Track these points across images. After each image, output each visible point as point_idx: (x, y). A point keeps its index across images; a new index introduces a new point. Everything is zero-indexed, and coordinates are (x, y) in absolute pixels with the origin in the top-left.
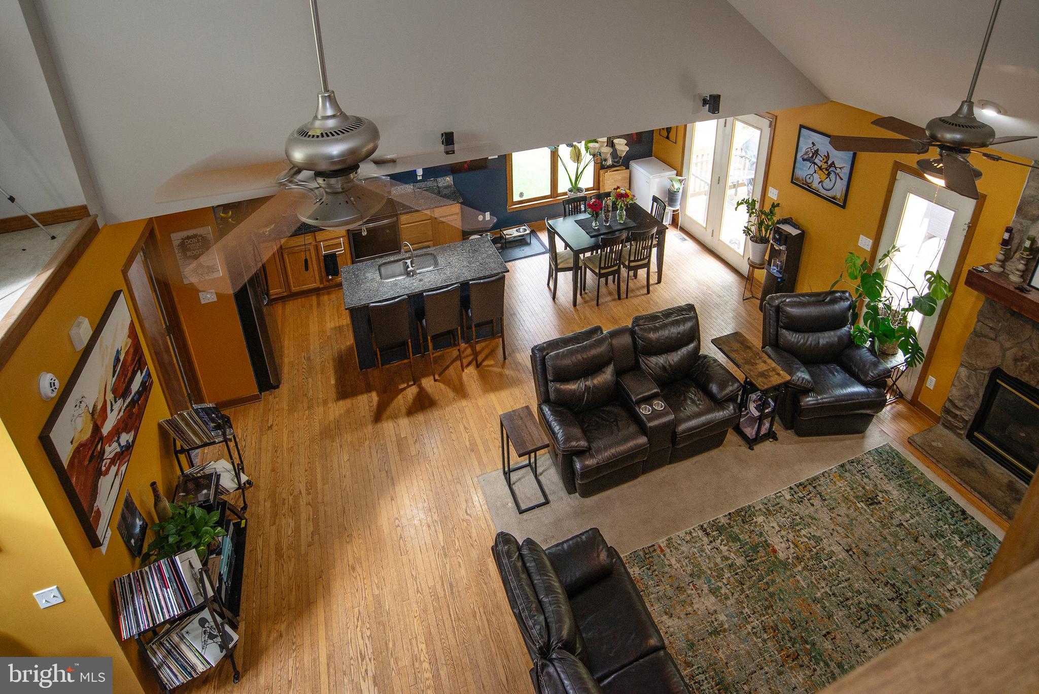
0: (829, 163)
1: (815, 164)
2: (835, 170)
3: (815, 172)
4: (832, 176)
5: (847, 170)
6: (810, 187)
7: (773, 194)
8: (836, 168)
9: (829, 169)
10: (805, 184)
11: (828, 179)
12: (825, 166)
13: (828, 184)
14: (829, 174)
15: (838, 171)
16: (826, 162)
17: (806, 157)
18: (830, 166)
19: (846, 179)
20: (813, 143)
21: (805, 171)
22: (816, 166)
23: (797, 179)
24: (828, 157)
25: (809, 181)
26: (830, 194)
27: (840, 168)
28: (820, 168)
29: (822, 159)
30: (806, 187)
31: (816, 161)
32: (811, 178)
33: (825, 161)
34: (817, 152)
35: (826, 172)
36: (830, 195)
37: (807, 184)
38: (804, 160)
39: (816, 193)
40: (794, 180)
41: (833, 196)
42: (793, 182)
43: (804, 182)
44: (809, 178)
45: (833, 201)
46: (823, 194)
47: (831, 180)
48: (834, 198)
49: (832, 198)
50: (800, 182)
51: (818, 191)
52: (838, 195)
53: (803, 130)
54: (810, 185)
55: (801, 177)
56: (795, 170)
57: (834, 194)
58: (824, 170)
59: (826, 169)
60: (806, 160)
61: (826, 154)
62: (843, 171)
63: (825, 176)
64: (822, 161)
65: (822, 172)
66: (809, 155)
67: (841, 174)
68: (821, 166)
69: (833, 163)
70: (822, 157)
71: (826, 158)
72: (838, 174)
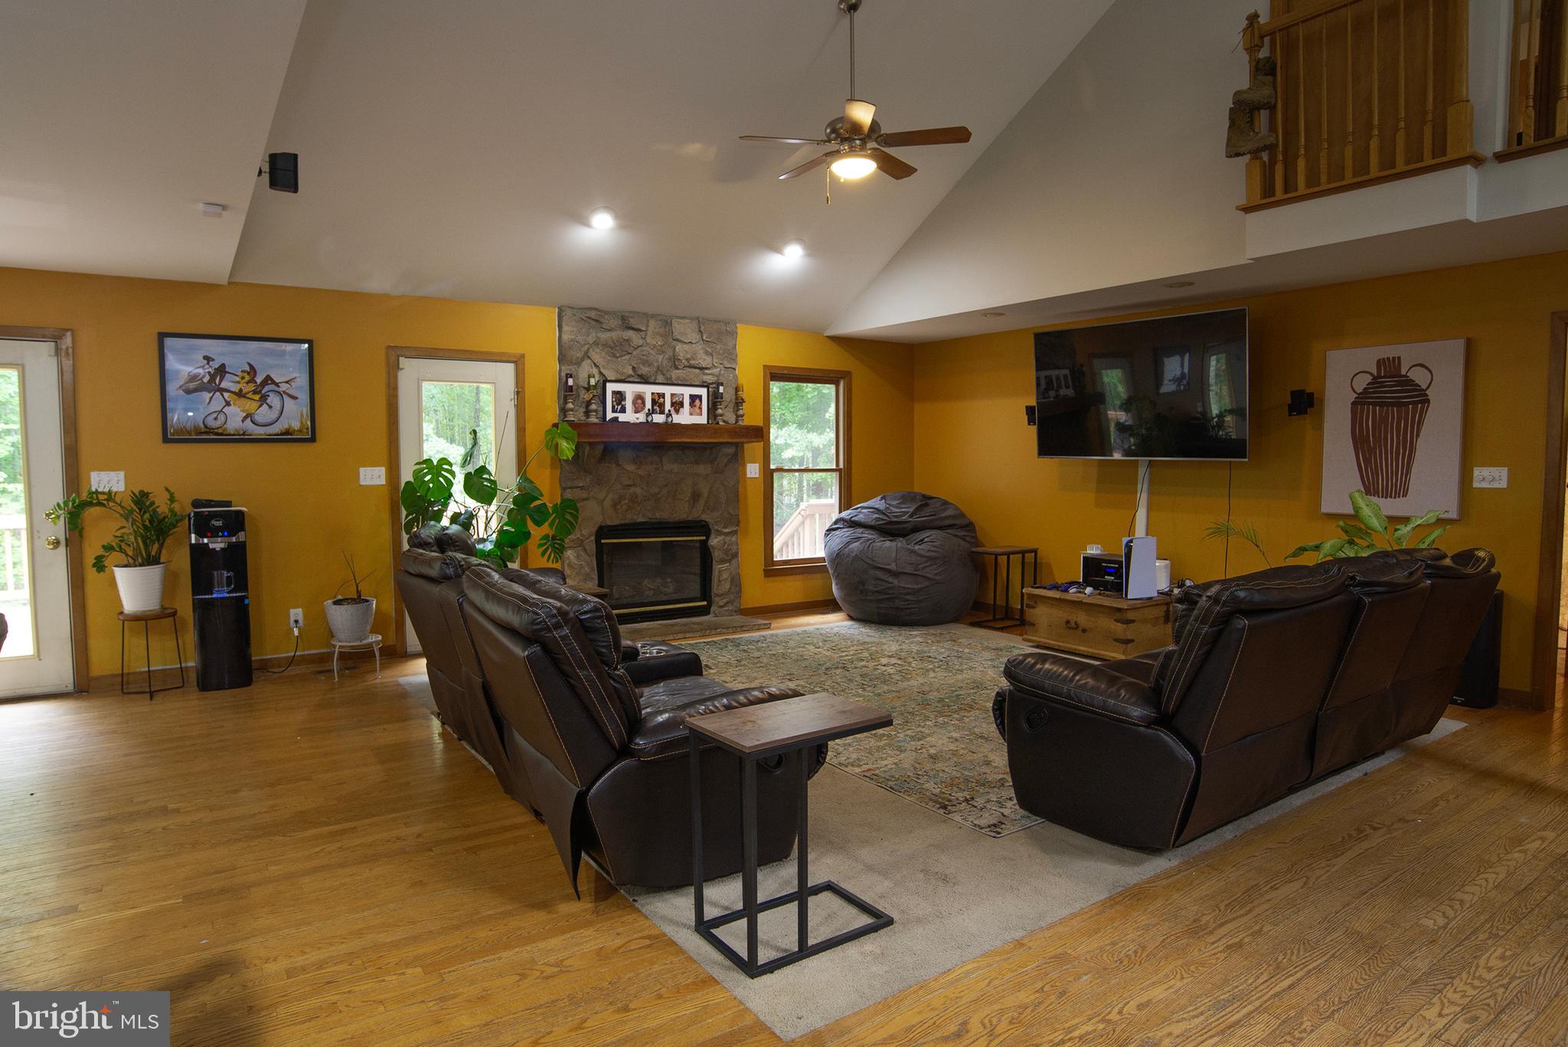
0: (259, 380)
1: (222, 390)
2: (276, 388)
3: (228, 404)
4: (274, 400)
5: (303, 380)
6: (221, 434)
7: (108, 481)
8: (277, 385)
9: (261, 388)
10: (205, 433)
11: (264, 406)
12: (251, 387)
13: (263, 414)
14: (264, 399)
15: (284, 387)
16: (252, 381)
17: (192, 385)
18: (264, 383)
19: (304, 397)
20: (205, 358)
21: (186, 414)
22: (226, 395)
23: (181, 431)
24: (252, 371)
25: (211, 424)
26: (276, 429)
27: (287, 382)
28: (240, 394)
29: (238, 379)
30: (209, 435)
31: (224, 385)
32: (222, 417)
33: (247, 378)
34: (222, 371)
35: (257, 397)
36: (277, 432)
37: (209, 430)
38: (188, 392)
39: (242, 439)
40: (170, 436)
41: (284, 431)
42: (166, 440)
43: (203, 430)
44: (216, 419)
45: (286, 437)
46: (260, 435)
47: (270, 407)
48: (287, 432)
49: (282, 434)
50: (189, 433)
51: (244, 434)
52: (296, 425)
53: (169, 342)
54: (220, 431)
55: (189, 424)
56: (169, 415)
57: (286, 426)
58: (250, 395)
59: (255, 392)
60: (196, 390)
61: (248, 369)
62: (293, 384)
63: (258, 404)
64: (239, 382)
65: (245, 399)
66: (201, 379)
67: (291, 392)
68: (241, 390)
69: (268, 378)
70: (237, 376)
71: (249, 373)
72: (284, 392)
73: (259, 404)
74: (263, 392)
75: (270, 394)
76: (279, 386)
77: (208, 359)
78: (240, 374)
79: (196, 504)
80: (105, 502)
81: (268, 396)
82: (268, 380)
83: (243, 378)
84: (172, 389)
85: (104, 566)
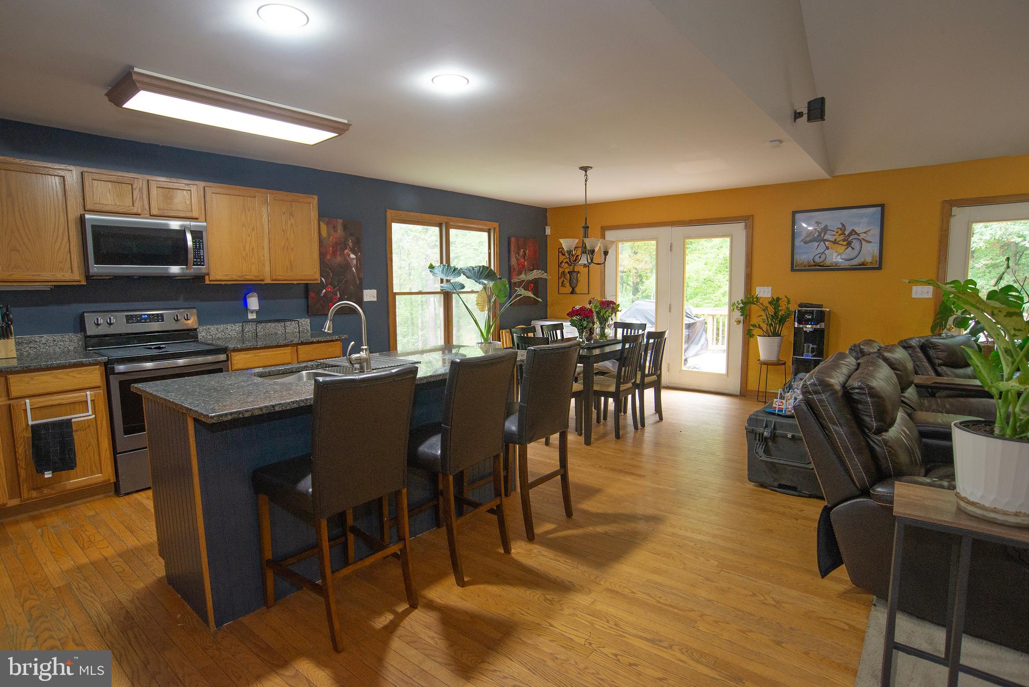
0: (847, 233)
1: (825, 241)
3: (827, 248)
4: (856, 244)
5: (876, 231)
6: (823, 266)
7: (764, 292)
8: (858, 235)
9: (848, 238)
10: (815, 265)
11: (850, 248)
12: (842, 237)
14: (849, 244)
15: (862, 236)
16: (843, 233)
17: (808, 239)
18: (850, 234)
19: (876, 241)
20: (816, 222)
21: (805, 255)
22: (827, 243)
23: (801, 265)
24: (843, 228)
25: (817, 260)
26: (855, 262)
27: (865, 233)
28: (835, 242)
29: (834, 233)
30: (816, 267)
31: (826, 237)
32: (823, 256)
33: (840, 232)
34: (825, 230)
35: (845, 243)
36: (855, 264)
37: (817, 264)
38: (806, 243)
39: (834, 269)
40: (794, 268)
41: (860, 263)
42: (793, 270)
43: (812, 264)
44: (820, 257)
45: (862, 267)
46: (845, 266)
47: (853, 249)
48: (863, 264)
49: (860, 265)
50: (805, 266)
51: (835, 266)
52: (869, 259)
53: (798, 216)
54: (822, 264)
55: (805, 261)
56: (795, 256)
57: (862, 260)
58: (841, 243)
59: (844, 240)
60: (811, 241)
61: (840, 226)
62: (869, 233)
63: (844, 248)
64: (835, 235)
65: (838, 245)
66: (813, 235)
67: (867, 239)
68: (836, 240)
69: (853, 230)
70: (834, 231)
71: (841, 229)
72: (863, 239)
73: (846, 247)
74: (849, 240)
75: (854, 241)
76: (859, 236)
77: (818, 223)
78: (836, 230)
79: (801, 305)
80: (756, 302)
81: (852, 242)
82: (853, 232)
83: (837, 232)
84: (797, 243)
85: (753, 335)
